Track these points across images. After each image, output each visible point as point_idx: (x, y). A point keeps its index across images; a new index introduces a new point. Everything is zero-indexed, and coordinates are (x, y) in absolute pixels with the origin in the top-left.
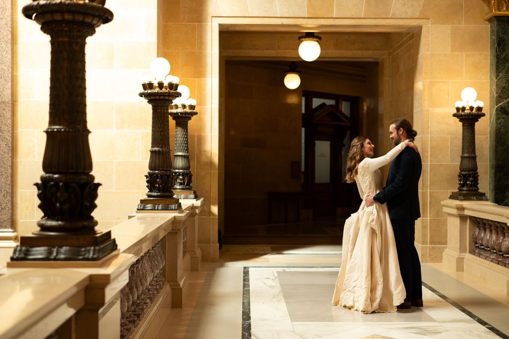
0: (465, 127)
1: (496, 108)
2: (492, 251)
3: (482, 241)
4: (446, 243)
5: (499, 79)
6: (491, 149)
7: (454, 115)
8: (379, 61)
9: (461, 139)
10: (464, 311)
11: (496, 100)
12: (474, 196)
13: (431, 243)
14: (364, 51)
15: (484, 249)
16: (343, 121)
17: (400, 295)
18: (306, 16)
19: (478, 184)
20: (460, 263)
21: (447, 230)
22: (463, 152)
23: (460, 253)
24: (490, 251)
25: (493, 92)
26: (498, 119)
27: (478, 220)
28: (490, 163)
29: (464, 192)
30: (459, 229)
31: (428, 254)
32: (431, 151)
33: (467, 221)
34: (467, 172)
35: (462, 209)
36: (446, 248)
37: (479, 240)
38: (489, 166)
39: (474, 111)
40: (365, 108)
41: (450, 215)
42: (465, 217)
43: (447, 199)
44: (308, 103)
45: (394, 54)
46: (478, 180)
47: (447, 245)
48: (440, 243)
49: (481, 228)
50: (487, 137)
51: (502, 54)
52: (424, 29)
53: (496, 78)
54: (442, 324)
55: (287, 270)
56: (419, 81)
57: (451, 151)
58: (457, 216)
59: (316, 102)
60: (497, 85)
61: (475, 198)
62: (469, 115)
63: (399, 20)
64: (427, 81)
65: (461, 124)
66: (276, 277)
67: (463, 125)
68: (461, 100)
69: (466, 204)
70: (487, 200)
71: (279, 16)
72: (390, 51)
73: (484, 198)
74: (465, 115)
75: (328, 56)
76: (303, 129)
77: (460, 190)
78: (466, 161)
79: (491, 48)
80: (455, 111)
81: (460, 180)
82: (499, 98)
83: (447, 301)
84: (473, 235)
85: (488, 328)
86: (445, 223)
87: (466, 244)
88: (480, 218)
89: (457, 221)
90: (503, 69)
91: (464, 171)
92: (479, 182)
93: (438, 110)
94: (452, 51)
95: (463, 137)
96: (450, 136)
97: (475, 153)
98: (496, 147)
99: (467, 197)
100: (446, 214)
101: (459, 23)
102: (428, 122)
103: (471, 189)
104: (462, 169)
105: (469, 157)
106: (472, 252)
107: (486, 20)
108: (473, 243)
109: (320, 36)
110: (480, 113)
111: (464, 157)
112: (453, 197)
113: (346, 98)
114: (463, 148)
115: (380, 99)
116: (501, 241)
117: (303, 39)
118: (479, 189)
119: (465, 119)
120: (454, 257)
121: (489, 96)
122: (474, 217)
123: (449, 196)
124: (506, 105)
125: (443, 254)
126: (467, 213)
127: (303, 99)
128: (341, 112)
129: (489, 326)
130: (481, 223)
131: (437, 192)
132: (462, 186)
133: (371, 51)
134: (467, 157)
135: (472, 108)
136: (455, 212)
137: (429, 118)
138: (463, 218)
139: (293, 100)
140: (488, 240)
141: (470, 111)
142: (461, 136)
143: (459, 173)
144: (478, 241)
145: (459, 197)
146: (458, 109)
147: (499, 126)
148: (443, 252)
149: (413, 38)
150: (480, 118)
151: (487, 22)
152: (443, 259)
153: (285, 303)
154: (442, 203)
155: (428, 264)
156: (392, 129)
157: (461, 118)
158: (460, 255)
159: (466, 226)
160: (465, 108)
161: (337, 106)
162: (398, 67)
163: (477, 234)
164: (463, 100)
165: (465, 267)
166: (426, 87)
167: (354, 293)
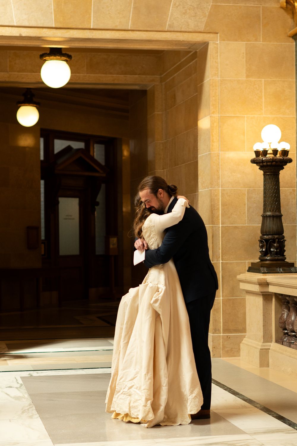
0: (267, 177)
3: (292, 325)
4: (244, 330)
7: (253, 161)
8: (148, 89)
9: (262, 193)
12: (280, 268)
13: (225, 331)
14: (128, 76)
15: (295, 336)
16: (96, 171)
17: (197, 400)
18: (54, 26)
19: (285, 251)
20: (264, 354)
21: (245, 313)
22: (265, 210)
23: (263, 343)
27: (287, 298)
29: (267, 262)
30: (262, 311)
31: (221, 346)
32: (222, 209)
33: (272, 300)
34: (270, 236)
35: (265, 284)
36: (244, 336)
37: (288, 325)
39: (278, 155)
40: (126, 153)
41: (249, 292)
42: (269, 295)
43: (244, 273)
44: (49, 147)
45: (168, 80)
46: (284, 246)
47: (246, 332)
48: (236, 331)
49: (291, 309)
50: (294, 190)
52: (211, 47)
54: (255, 436)
55: (35, 374)
56: (205, 116)
57: (249, 208)
58: (259, 295)
59: (59, 145)
61: (281, 270)
62: (273, 160)
63: (179, 34)
64: (216, 115)
65: (262, 172)
66: (21, 385)
67: (264, 175)
68: (261, 141)
69: (270, 278)
70: (296, 272)
71: (15, 24)
72: (162, 76)
73: (293, 269)
74: (267, 161)
75: (79, 81)
76: (42, 182)
77: (262, 260)
78: (269, 222)
80: (254, 156)
81: (262, 247)
83: (255, 406)
84: (281, 318)
86: (242, 305)
87: (272, 330)
88: (289, 296)
89: (259, 300)
91: (267, 235)
92: (285, 249)
93: (231, 155)
94: (247, 76)
95: (265, 189)
96: (246, 189)
97: (280, 211)
99: (271, 269)
100: (244, 292)
101: (256, 40)
102: (218, 171)
103: (276, 258)
104: (263, 233)
105: (273, 217)
106: (279, 341)
107: (290, 37)
108: (281, 329)
109: (70, 53)
110: (285, 158)
111: (267, 216)
112: (253, 269)
113: (100, 140)
114: (265, 205)
115: (149, 140)
117: (47, 58)
118: (286, 258)
119: (267, 166)
120: (255, 348)
121: (295, 136)
122: (282, 295)
123: (247, 269)
125: (241, 345)
126: (272, 289)
127: (42, 140)
128: (92, 158)
130: (290, 302)
131: (231, 263)
132: (265, 254)
133: (137, 76)
134: (270, 216)
135: (275, 152)
136: (256, 288)
137: (219, 165)
138: (267, 297)
139: (26, 142)
141: (273, 156)
142: (262, 189)
143: (261, 237)
144: (287, 327)
145: (262, 269)
146: (257, 153)
148: (241, 343)
149: (196, 58)
150: (286, 164)
151: (291, 39)
152: (242, 353)
154: (241, 277)
155: (221, 358)
157: (261, 164)
158: (264, 346)
159: (271, 307)
160: (267, 151)
161: (87, 150)
162: (174, 97)
163: (285, 317)
164: (263, 142)
165: (270, 361)
166: (215, 124)
167: (130, 395)
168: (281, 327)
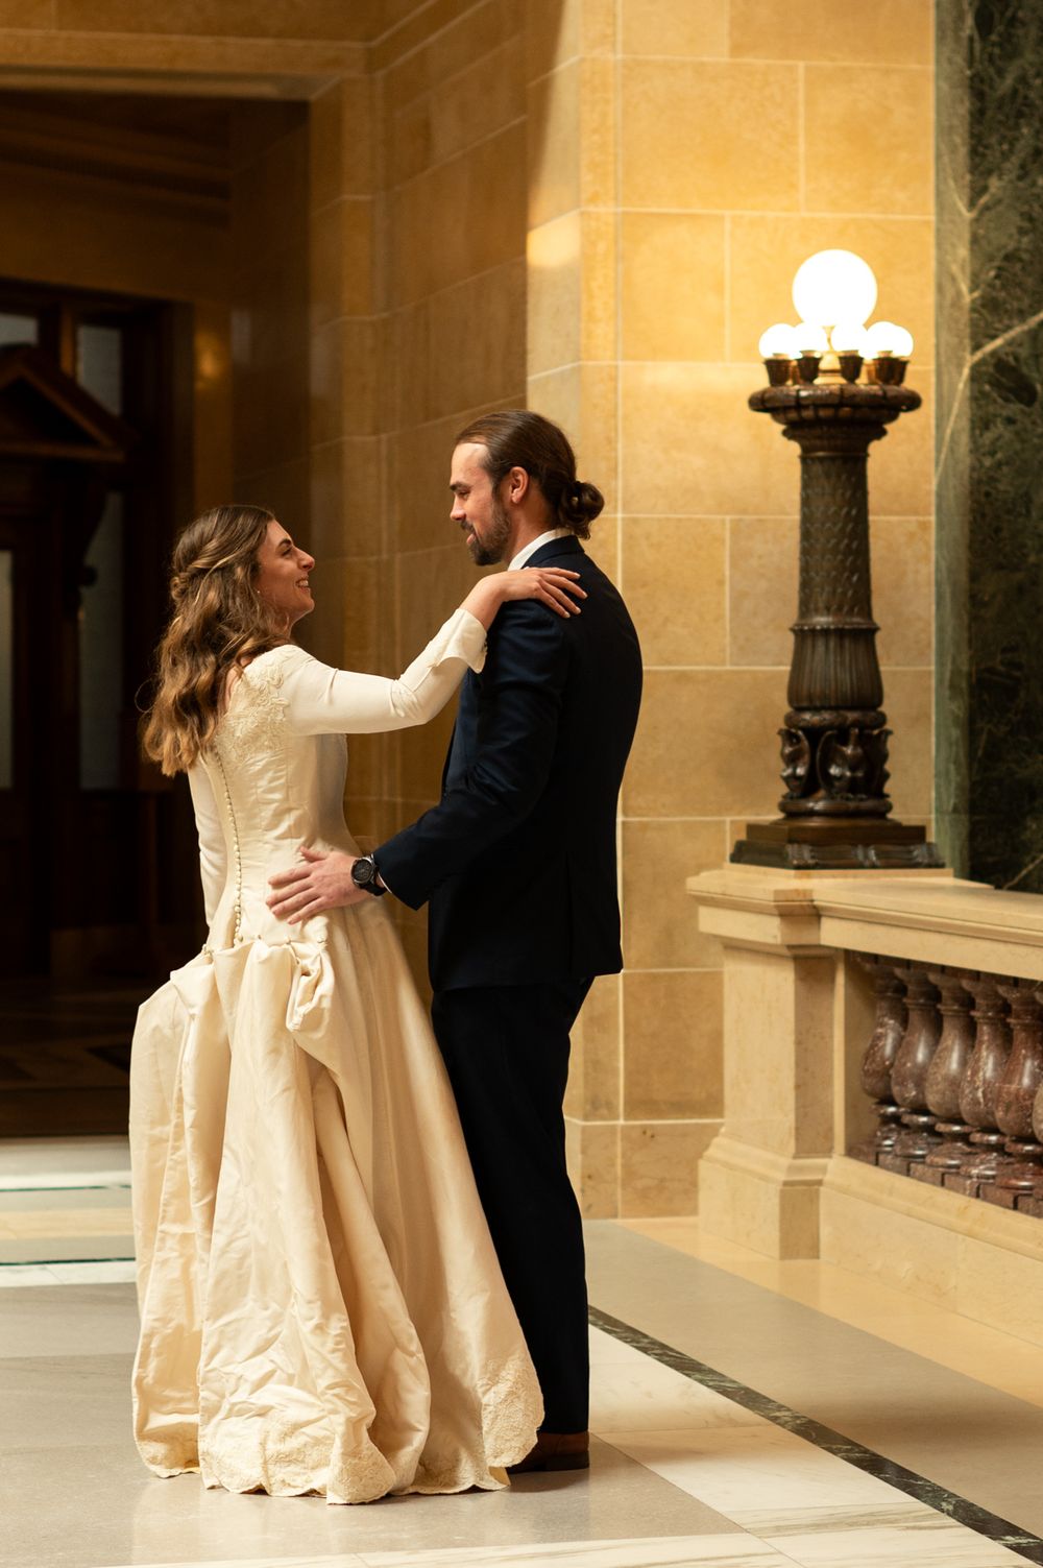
0: (817, 469)
1: (975, 368)
2: (976, 1137)
3: (919, 1085)
4: (713, 1105)
5: (987, 208)
6: (947, 590)
7: (760, 403)
8: (313, 97)
9: (795, 536)
10: (874, 1465)
11: (973, 324)
12: (867, 845)
13: (635, 1106)
14: (231, 40)
15: (929, 1129)
16: (83, 438)
17: (519, 1405)
19: (886, 776)
20: (799, 1203)
21: (717, 1037)
22: (806, 607)
23: (796, 1156)
24: (964, 1138)
25: (953, 279)
26: (981, 423)
27: (898, 972)
28: (940, 664)
29: (815, 823)
30: (791, 1026)
31: (619, 1170)
33: (833, 980)
34: (827, 716)
35: (804, 914)
36: (714, 1131)
37: (902, 1084)
38: (933, 682)
39: (862, 381)
40: (209, 365)
41: (735, 947)
42: (819, 958)
43: (717, 866)
45: (400, 61)
46: (884, 758)
47: (720, 1114)
48: (681, 1107)
49: (914, 1017)
50: (924, 526)
51: (1001, 73)
53: (972, 204)
54: (779, 1543)
56: (561, 212)
57: (738, 598)
58: (781, 957)
60: (975, 240)
61: (872, 853)
62: (841, 400)
64: (606, 210)
65: (795, 448)
67: (804, 459)
68: (795, 320)
69: (826, 887)
70: (935, 864)
72: (374, 43)
73: (918, 852)
74: (818, 403)
75: (25, 61)
77: (791, 814)
78: (823, 657)
79: (941, 38)
80: (761, 381)
81: (792, 760)
82: (990, 312)
83: (775, 1419)
84: (871, 1053)
85: (1017, 1549)
86: (709, 994)
87: (831, 1106)
88: (907, 964)
89: (782, 981)
90: (1005, 156)
91: (815, 709)
92: (888, 767)
93: (666, 375)
94: (737, 49)
95: (806, 520)
96: (728, 518)
97: (865, 608)
98: (974, 577)
99: (830, 852)
100: (717, 948)
102: (610, 442)
103: (852, 805)
104: (799, 699)
105: (841, 633)
106: (863, 1148)
108: (871, 1102)
110: (892, 389)
111: (813, 631)
112: (755, 849)
113: (104, 310)
114: (806, 585)
115: (317, 312)
116: (1026, 1081)
118: (889, 808)
119: (817, 422)
120: (763, 1178)
121: (931, 298)
122: (875, 958)
123: (729, 849)
124: (1024, 352)
125: (703, 1165)
126: (834, 935)
128: (70, 387)
129: (1023, 1541)
130: (911, 988)
131: (661, 827)
132: (804, 788)
133: (269, 41)
134: (826, 632)
135: (851, 364)
136: (770, 931)
137: (615, 416)
138: (812, 965)
140: (955, 1084)
141: (843, 381)
142: (795, 516)
143: (788, 719)
144: (896, 1090)
145: (791, 849)
146: (777, 369)
147: (988, 462)
148: (699, 1156)
150: (893, 417)
152: (704, 1197)
154: (702, 882)
155: (619, 1221)
156: (469, 470)
157: (793, 415)
158: (801, 1169)
159: (830, 1008)
160: (817, 361)
161: (45, 353)
162: (425, 131)
163: (888, 1050)
164: (801, 321)
165: (825, 1232)
166: (601, 247)
168: (872, 1094)
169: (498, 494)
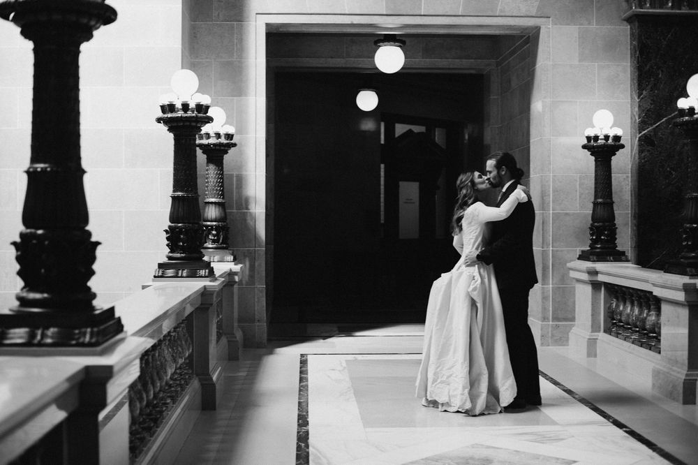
0: (599, 163)
1: (640, 138)
2: (633, 329)
3: (620, 316)
4: (573, 319)
5: (642, 98)
6: (633, 192)
7: (584, 147)
8: (485, 73)
9: (594, 179)
10: (596, 410)
11: (639, 127)
12: (610, 256)
13: (555, 319)
14: (464, 60)
15: (623, 326)
16: (437, 155)
17: (509, 392)
18: (385, 13)
19: (616, 239)
20: (592, 343)
21: (574, 302)
22: (596, 197)
23: (592, 332)
24: (630, 329)
25: (634, 116)
26: (641, 152)
27: (616, 288)
28: (631, 211)
29: (598, 250)
30: (591, 300)
31: (550, 335)
32: (553, 196)
33: (601, 289)
34: (601, 224)
35: (594, 273)
36: (573, 325)
37: (617, 315)
38: (630, 215)
39: (610, 141)
40: (467, 137)
41: (578, 281)
42: (598, 284)
43: (575, 260)
44: (390, 131)
45: (505, 63)
46: (616, 234)
47: (574, 321)
48: (566, 319)
49: (620, 299)
50: (628, 177)
51: (646, 65)
52: (542, 31)
53: (639, 98)
54: (567, 428)
55: (360, 357)
56: (538, 101)
57: (581, 194)
58: (588, 283)
59: (400, 129)
60: (639, 106)
61: (611, 258)
62: (604, 146)
63: (509, 19)
64: (548, 100)
65: (593, 158)
66: (345, 368)
67: (595, 161)
68: (593, 126)
69: (599, 266)
70: (627, 261)
71: (347, 12)
72: (499, 60)
73: (623, 258)
74: (597, 147)
75: (414, 66)
76: (382, 166)
77: (592, 248)
78: (599, 209)
79: (631, 57)
80: (585, 142)
81: (592, 235)
82: (643, 125)
83: (574, 397)
84: (609, 308)
85: (626, 432)
86: (572, 292)
87: (600, 320)
88: (618, 286)
89: (588, 289)
90: (647, 85)
91: (598, 223)
92: (617, 236)
93: (564, 140)
94: (580, 61)
95: (596, 176)
96: (578, 175)
97: (611, 198)
98: (639, 189)
99: (601, 257)
100: (574, 281)
101: (589, 24)
102: (549, 156)
103: (607, 246)
104: (594, 218)
105: (604, 204)
106: (608, 331)
107: (624, 20)
108: (610, 319)
109: (404, 39)
110: (617, 143)
111: (598, 203)
112: (584, 256)
114: (596, 191)
115: (486, 124)
116: (645, 315)
117: (381, 44)
118: (617, 246)
119: (599, 152)
120: (584, 338)
121: (630, 121)
122: (611, 284)
123: (578, 256)
124: (652, 134)
125: (570, 334)
126: (601, 278)
127: (383, 125)
128: (433, 142)
129: (628, 430)
130: (619, 291)
131: (561, 251)
132: (594, 242)
133: (473, 60)
134: (601, 203)
135: (607, 137)
136: (585, 277)
137: (550, 150)
138: (596, 286)
139: (368, 125)
140: (628, 315)
141: (604, 141)
142: (594, 175)
143: (591, 225)
144: (615, 317)
145: (591, 257)
146: (589, 138)
147: (643, 161)
148: (569, 331)
149: (528, 43)
150: (618, 150)
151: (625, 23)
152: (570, 342)
153: (355, 403)
154: (569, 265)
155: (550, 347)
156: (491, 167)
157: (592, 150)
158: (592, 336)
159: (600, 296)
160: (598, 137)
161: (429, 135)
162: (509, 81)
163: (614, 307)
164: (594, 127)
165: (598, 352)
166: (547, 109)
167: (448, 384)
168: (610, 317)
169: (498, 173)
